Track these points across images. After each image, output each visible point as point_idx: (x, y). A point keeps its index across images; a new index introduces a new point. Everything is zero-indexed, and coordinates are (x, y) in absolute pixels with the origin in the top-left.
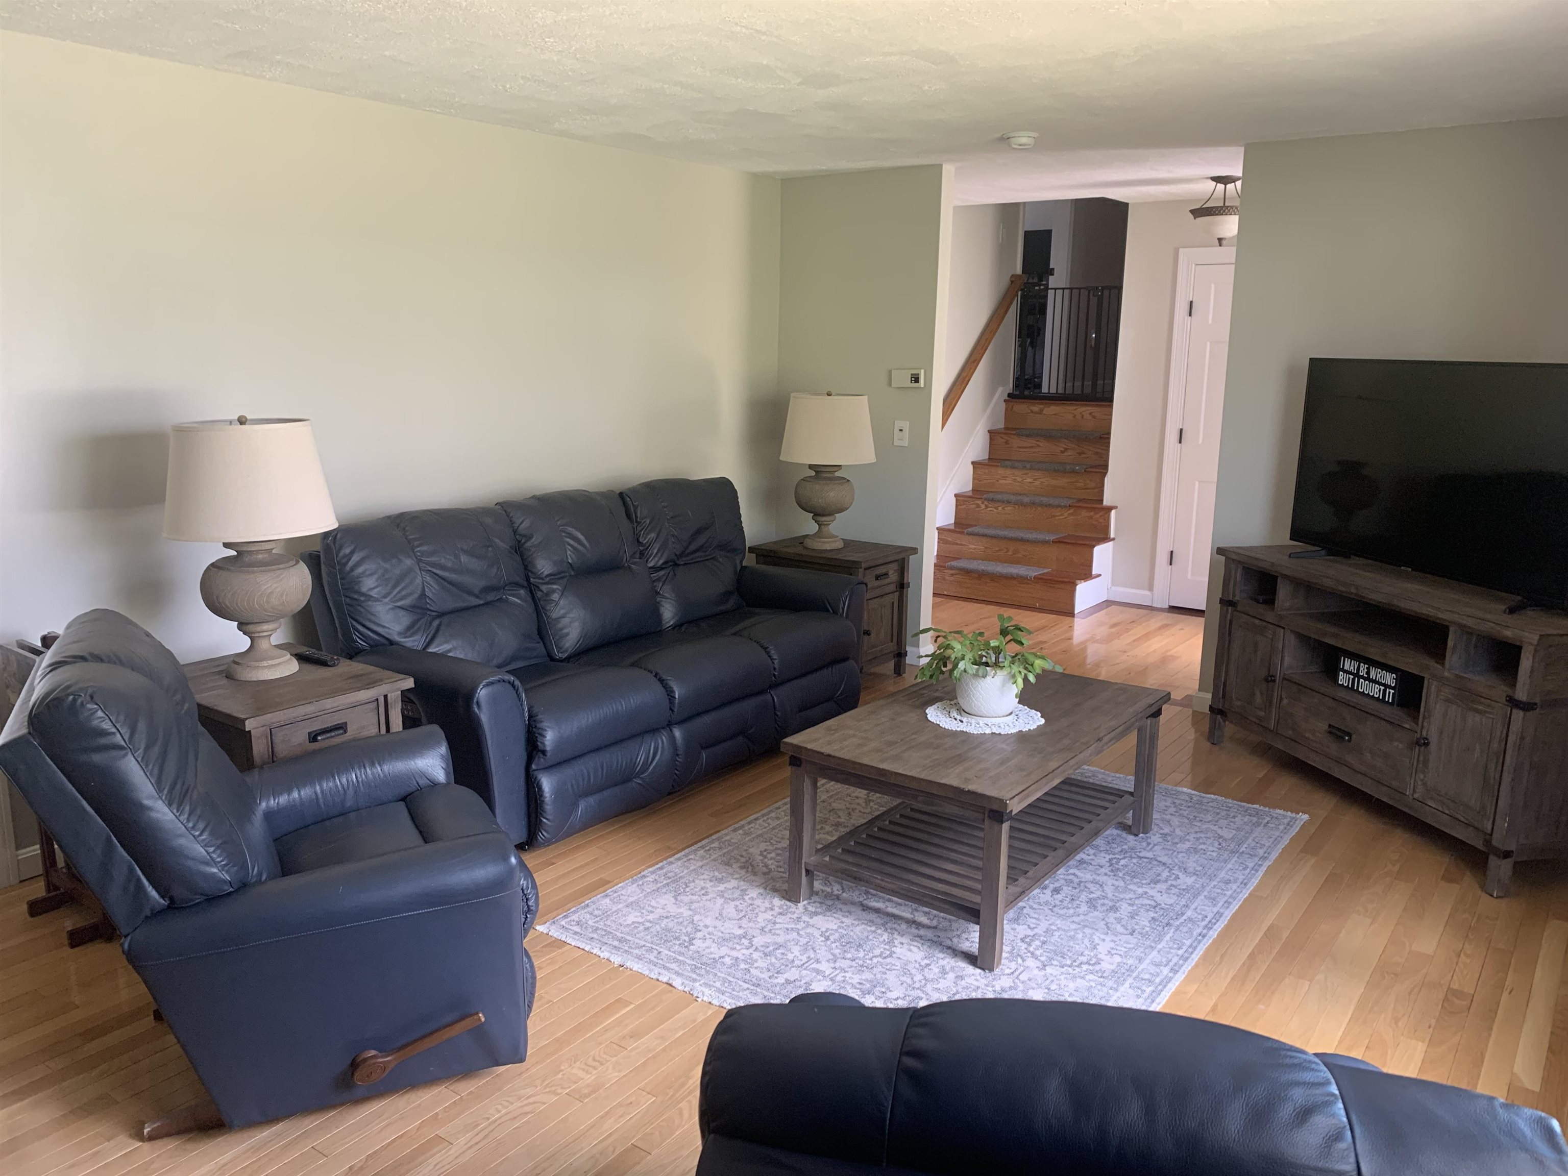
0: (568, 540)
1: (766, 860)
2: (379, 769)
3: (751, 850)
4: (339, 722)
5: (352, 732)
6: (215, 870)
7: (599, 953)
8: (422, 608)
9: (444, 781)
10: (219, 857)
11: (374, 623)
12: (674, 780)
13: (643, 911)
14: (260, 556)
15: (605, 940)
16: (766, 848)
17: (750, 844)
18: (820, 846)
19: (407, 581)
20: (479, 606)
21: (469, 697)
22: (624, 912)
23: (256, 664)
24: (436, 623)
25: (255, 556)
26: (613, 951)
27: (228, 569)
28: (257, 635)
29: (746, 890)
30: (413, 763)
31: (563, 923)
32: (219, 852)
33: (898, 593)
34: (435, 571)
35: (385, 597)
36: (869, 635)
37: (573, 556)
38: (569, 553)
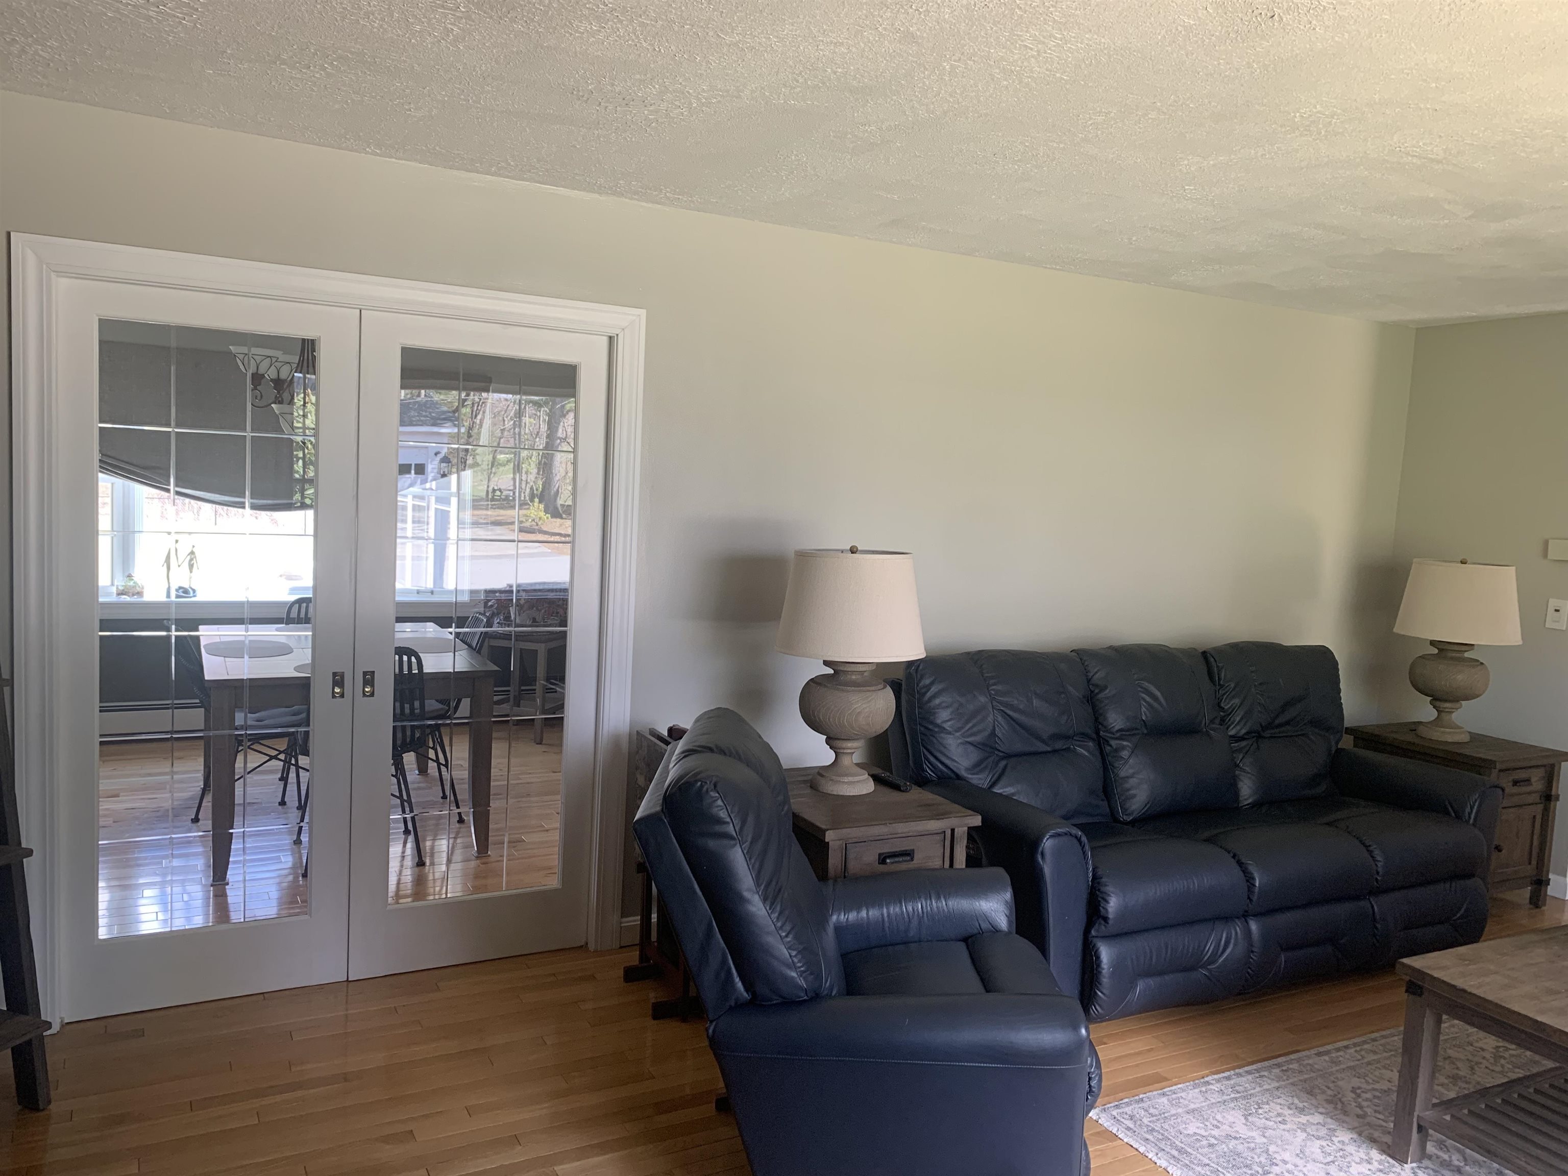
0: (1144, 695)
1: (1360, 1100)
2: (944, 903)
3: (1340, 1083)
4: (907, 848)
5: (919, 860)
6: (794, 974)
7: (1154, 1159)
8: (991, 747)
9: (1006, 930)
10: (799, 961)
11: (945, 755)
12: (1246, 980)
13: (1207, 1123)
14: (854, 677)
15: (1162, 1145)
16: (1359, 1084)
17: (1339, 1076)
18: (1435, 1101)
19: (979, 717)
20: (1049, 752)
21: (1034, 845)
22: (1184, 1119)
23: (838, 779)
24: (1003, 763)
25: (849, 677)
26: (1172, 1161)
27: (825, 686)
28: (842, 751)
29: (1335, 1130)
30: (977, 903)
31: (1114, 1113)
32: (800, 957)
33: (1542, 805)
34: (1009, 712)
35: (957, 731)
36: (1500, 851)
37: (1148, 713)
38: (1143, 709)
